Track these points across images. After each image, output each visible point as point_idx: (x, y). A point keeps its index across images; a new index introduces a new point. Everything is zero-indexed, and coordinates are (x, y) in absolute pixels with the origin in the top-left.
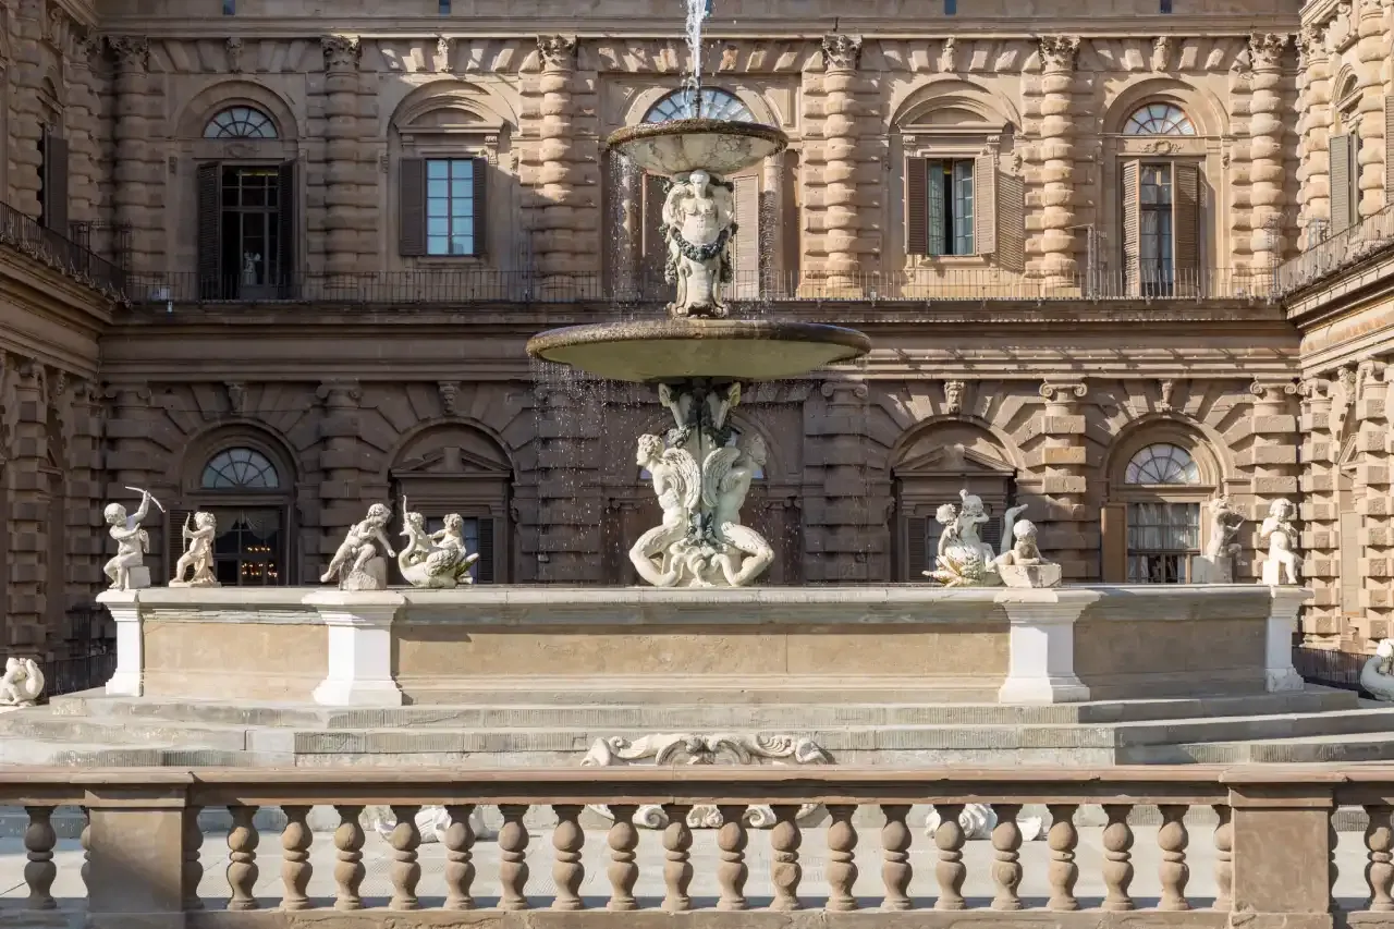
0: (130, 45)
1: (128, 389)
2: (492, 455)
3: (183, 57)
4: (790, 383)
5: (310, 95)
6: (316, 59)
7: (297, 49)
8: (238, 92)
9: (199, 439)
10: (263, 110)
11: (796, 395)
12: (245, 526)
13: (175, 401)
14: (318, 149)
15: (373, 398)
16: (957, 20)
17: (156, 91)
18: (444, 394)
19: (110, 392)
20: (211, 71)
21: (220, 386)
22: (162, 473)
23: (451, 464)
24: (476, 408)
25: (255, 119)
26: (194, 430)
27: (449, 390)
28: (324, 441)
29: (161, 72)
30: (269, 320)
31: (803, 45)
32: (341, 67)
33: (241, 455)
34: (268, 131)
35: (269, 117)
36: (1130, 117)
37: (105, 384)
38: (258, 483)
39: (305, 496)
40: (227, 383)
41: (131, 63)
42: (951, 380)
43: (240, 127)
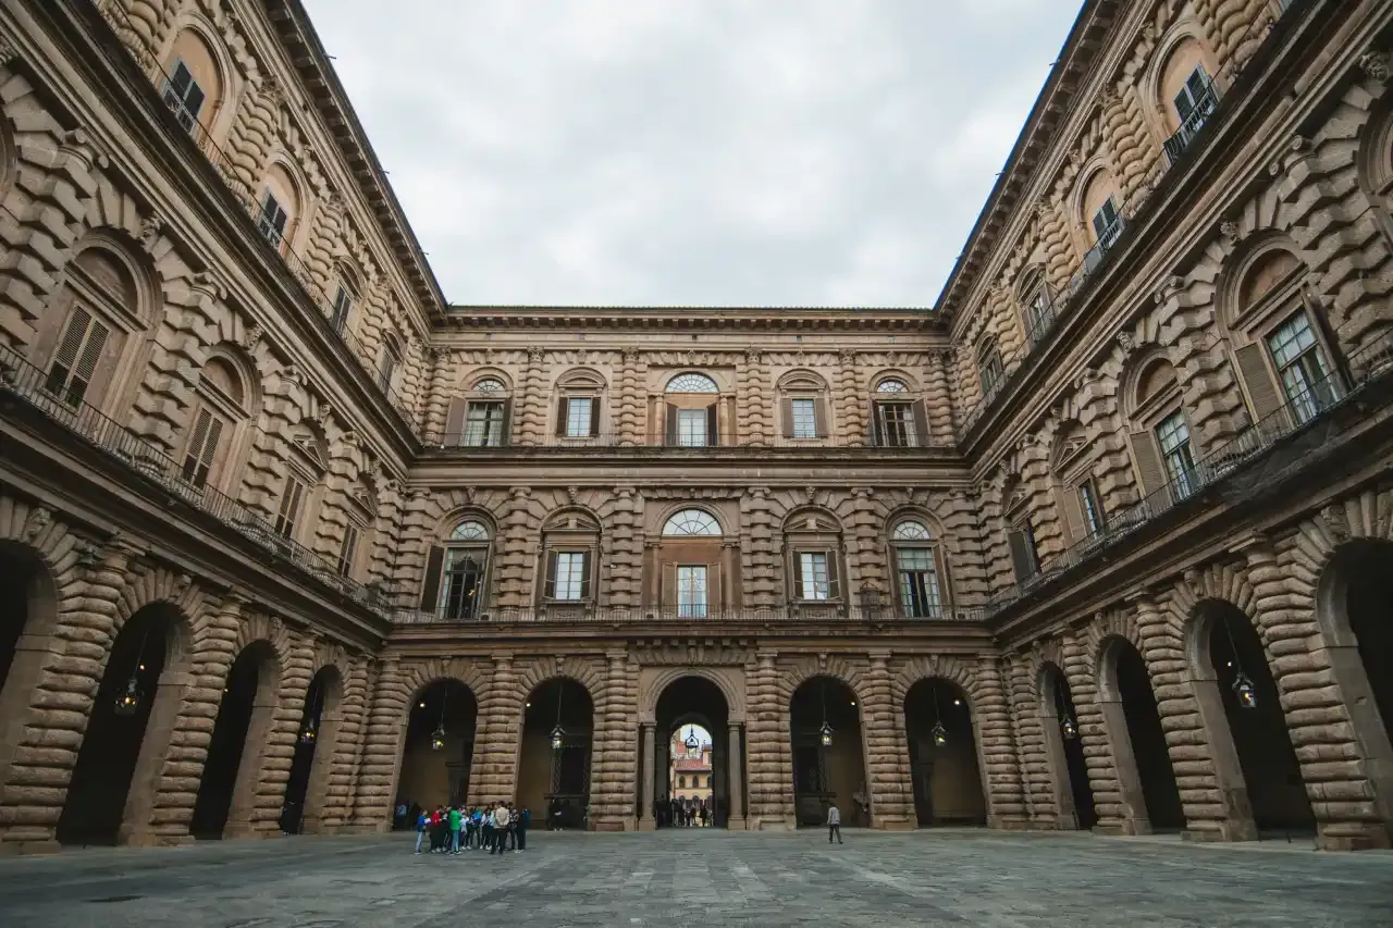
0: (443, 350)
1: (419, 489)
2: (592, 522)
3: (466, 357)
4: (734, 489)
5: (520, 371)
6: (525, 358)
7: (516, 354)
8: (489, 372)
9: (452, 515)
10: (500, 380)
11: (737, 494)
12: (469, 557)
13: (439, 497)
14: (521, 393)
15: (535, 495)
16: (802, 343)
17: (452, 370)
18: (569, 492)
19: (410, 491)
20: (478, 363)
21: (463, 489)
22: (431, 529)
23: (572, 525)
24: (584, 499)
25: (496, 384)
26: (449, 510)
27: (573, 491)
28: (511, 513)
29: (456, 363)
31: (735, 355)
32: (535, 359)
33: (471, 524)
34: (501, 388)
35: (503, 384)
36: (879, 385)
37: (408, 487)
38: (479, 538)
39: (500, 540)
40: (468, 487)
41: (442, 357)
42: (809, 487)
43: (489, 387)
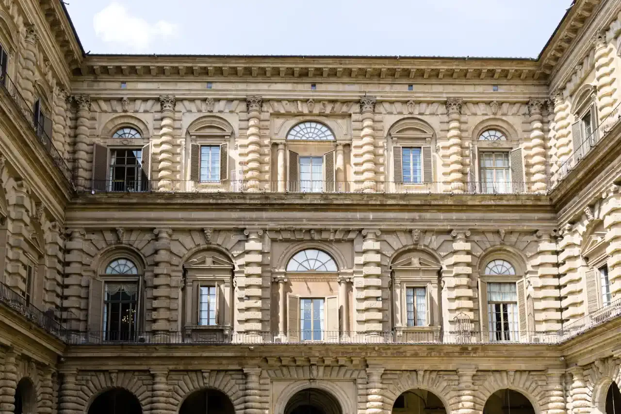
0: (83, 99)
1: (76, 230)
2: (225, 259)
3: (104, 106)
4: (349, 231)
5: (155, 120)
6: (158, 107)
7: (150, 103)
8: (126, 120)
9: (105, 252)
10: (136, 128)
11: (351, 236)
12: (123, 290)
13: (93, 237)
15: (176, 236)
16: (413, 93)
17: (94, 119)
18: (206, 233)
19: (68, 231)
20: (115, 111)
21: (114, 231)
22: (89, 265)
23: (209, 263)
24: (220, 240)
25: (133, 132)
26: (103, 248)
27: (209, 233)
28: (156, 252)
29: (96, 112)
30: (134, 201)
31: (351, 104)
32: (168, 108)
33: (122, 262)
34: (138, 136)
36: (481, 134)
37: (66, 228)
38: (129, 273)
39: (148, 275)
40: (117, 229)
41: (83, 106)
42: (415, 229)
43: (127, 135)
